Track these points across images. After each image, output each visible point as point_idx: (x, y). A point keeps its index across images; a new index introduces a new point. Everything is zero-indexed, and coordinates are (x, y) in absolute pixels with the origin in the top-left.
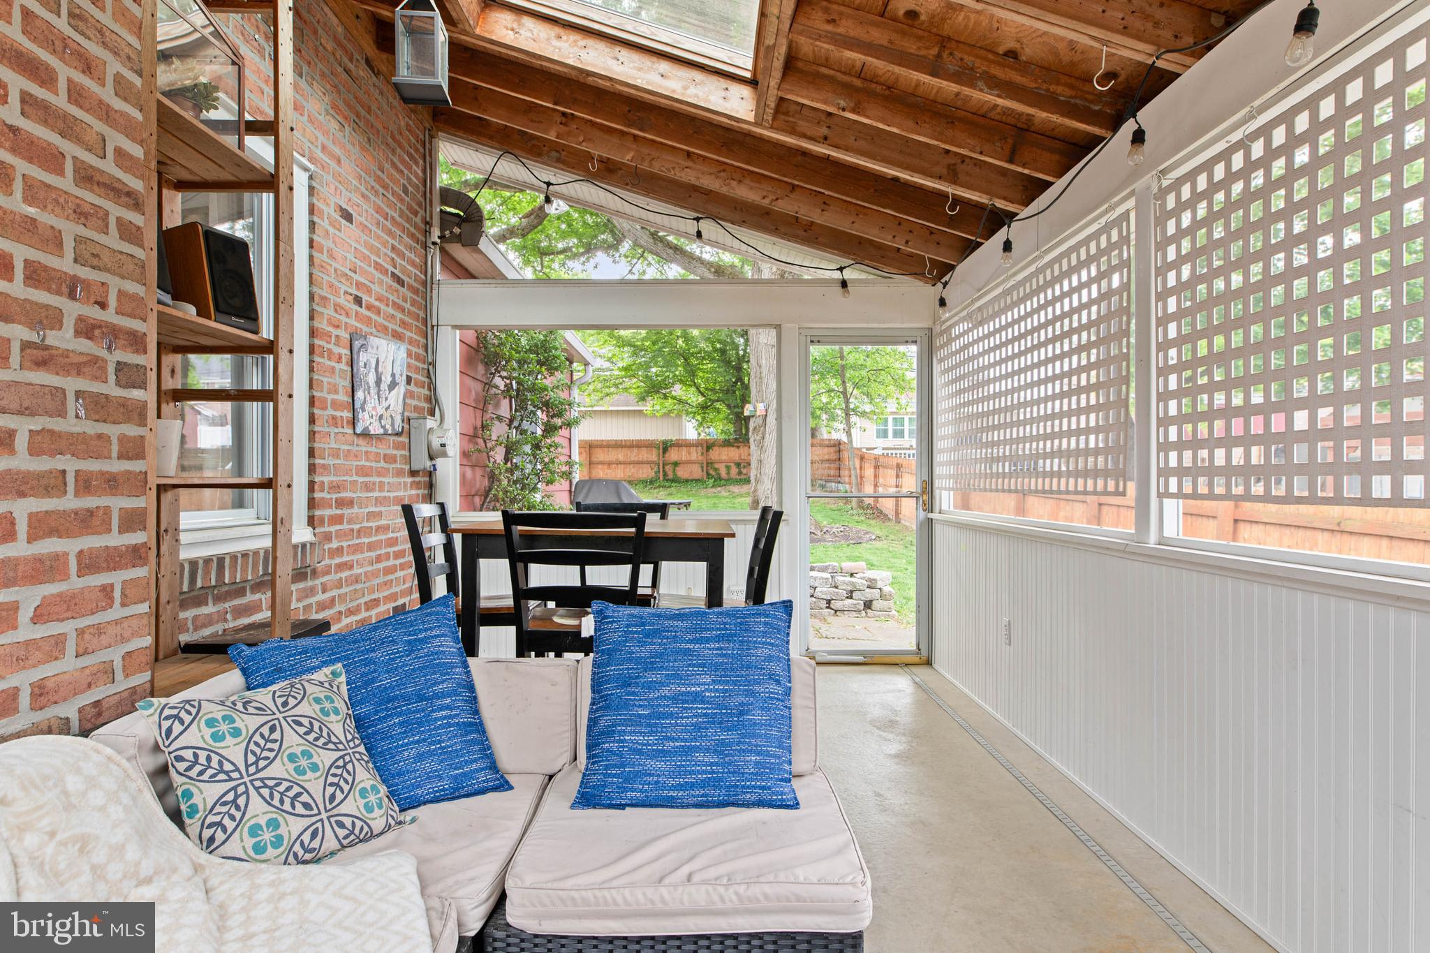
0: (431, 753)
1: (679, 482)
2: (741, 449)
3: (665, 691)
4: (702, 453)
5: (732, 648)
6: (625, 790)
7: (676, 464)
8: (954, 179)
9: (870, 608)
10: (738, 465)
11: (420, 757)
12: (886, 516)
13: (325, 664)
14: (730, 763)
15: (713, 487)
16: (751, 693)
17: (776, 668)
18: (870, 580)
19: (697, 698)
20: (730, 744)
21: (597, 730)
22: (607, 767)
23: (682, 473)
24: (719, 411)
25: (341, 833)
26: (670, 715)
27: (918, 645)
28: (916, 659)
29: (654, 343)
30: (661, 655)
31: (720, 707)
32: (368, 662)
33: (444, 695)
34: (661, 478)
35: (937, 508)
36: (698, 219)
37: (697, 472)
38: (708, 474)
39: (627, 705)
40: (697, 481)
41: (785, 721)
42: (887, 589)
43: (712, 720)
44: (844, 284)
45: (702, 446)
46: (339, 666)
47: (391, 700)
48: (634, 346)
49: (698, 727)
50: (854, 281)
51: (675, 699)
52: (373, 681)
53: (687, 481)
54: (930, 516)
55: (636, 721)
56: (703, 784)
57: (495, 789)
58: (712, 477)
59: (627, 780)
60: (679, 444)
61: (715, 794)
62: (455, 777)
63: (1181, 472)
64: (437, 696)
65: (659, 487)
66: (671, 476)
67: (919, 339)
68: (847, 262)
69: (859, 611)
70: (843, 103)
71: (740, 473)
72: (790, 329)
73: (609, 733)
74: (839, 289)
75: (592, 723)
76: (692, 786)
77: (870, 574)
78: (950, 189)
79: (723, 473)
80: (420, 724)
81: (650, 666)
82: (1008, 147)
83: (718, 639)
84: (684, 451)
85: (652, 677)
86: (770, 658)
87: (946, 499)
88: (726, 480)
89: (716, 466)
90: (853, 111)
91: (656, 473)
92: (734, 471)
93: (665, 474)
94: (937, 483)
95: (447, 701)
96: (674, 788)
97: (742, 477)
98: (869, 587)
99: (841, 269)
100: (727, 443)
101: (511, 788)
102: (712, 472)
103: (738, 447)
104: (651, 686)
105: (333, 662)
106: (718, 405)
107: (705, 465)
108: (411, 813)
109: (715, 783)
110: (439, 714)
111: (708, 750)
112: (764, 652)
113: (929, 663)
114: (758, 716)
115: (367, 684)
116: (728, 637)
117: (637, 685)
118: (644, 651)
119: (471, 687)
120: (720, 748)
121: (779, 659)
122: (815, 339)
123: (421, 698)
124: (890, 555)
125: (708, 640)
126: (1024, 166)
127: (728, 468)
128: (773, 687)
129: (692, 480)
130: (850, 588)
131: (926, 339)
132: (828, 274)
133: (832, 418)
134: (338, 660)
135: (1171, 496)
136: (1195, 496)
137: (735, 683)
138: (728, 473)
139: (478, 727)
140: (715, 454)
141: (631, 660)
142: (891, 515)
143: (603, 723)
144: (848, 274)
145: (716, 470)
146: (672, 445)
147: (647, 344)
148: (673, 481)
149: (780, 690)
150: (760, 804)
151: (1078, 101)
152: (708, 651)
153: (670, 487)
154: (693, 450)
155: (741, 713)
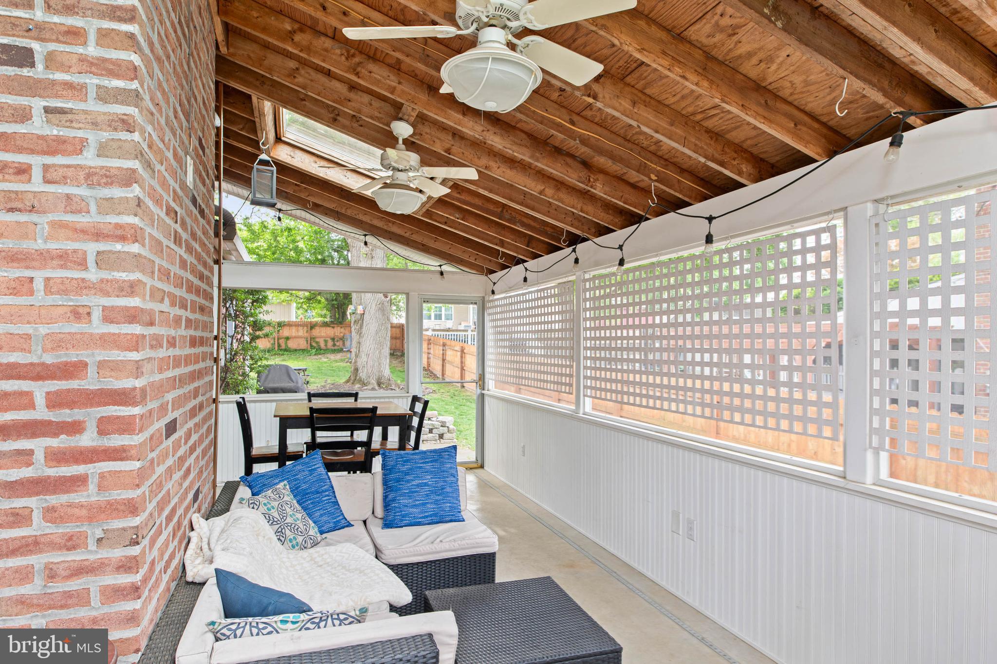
0: (325, 514)
1: (290, 351)
2: (336, 329)
3: (414, 483)
4: (307, 331)
5: (437, 465)
6: (403, 520)
7: (287, 338)
8: (502, 247)
9: (442, 438)
10: (333, 339)
11: (321, 515)
12: (435, 375)
13: (280, 481)
14: (440, 507)
15: (315, 354)
16: (445, 481)
17: (453, 471)
18: (442, 422)
19: (426, 484)
20: (440, 500)
21: (387, 500)
22: (395, 513)
23: (292, 344)
24: (319, 302)
25: (312, 541)
26: (416, 492)
27: (477, 458)
28: (475, 465)
29: (274, 253)
30: (410, 469)
31: (434, 487)
32: (296, 480)
33: (326, 491)
34: (276, 349)
35: (486, 388)
36: (365, 235)
37: (303, 344)
38: (311, 346)
39: (400, 489)
40: (303, 350)
41: (457, 490)
42: (451, 427)
43: (432, 492)
44: (442, 273)
45: (307, 327)
46: (286, 482)
47: (307, 494)
48: (258, 255)
49: (427, 495)
50: (447, 272)
51: (418, 485)
52: (299, 487)
53: (296, 350)
54: (483, 392)
55: (404, 495)
56: (431, 516)
57: (347, 526)
58: (314, 348)
59: (403, 517)
60: (289, 325)
61: (435, 519)
62: (334, 522)
63: (591, 388)
64: (323, 491)
65: (275, 354)
66: (283, 347)
67: (478, 302)
68: (444, 262)
69: (436, 440)
70: (457, 216)
71: (334, 345)
72: (414, 295)
73: (394, 500)
74: (439, 275)
75: (385, 497)
76: (427, 517)
77: (441, 418)
78: (501, 249)
79: (322, 345)
80: (319, 503)
81: (407, 474)
82: (526, 242)
83: (432, 462)
84: (294, 329)
85: (408, 478)
86: (451, 468)
87: (490, 384)
88: (324, 350)
89: (317, 340)
90: (462, 220)
91: (272, 344)
92: (330, 343)
93: (279, 346)
94: (487, 376)
95: (327, 493)
96: (421, 518)
97: (336, 348)
98: (442, 426)
99: (440, 266)
100: (325, 325)
101: (353, 525)
102: (314, 344)
103: (333, 327)
104: (408, 481)
105: (283, 480)
106: (319, 298)
107: (309, 339)
108: (324, 535)
109: (435, 515)
110: (325, 499)
111: (432, 503)
112: (448, 466)
113: (482, 467)
114: (448, 489)
115: (297, 488)
116: (435, 461)
117: (403, 481)
118: (405, 468)
119: (332, 487)
120: (436, 502)
121: (454, 468)
122: (426, 300)
123: (318, 493)
124: (444, 403)
125: (428, 462)
126: (533, 248)
127: (326, 341)
128: (453, 479)
129: (300, 350)
130: (431, 427)
131: (481, 302)
132: (433, 268)
133: (399, 309)
134: (285, 480)
135: (588, 396)
136: (596, 398)
137: (439, 478)
138: (326, 345)
139: (336, 503)
140: (317, 332)
141: (399, 472)
142: (439, 374)
143: (391, 497)
144: (445, 268)
145: (317, 343)
146: (284, 325)
147: (269, 253)
148: (286, 350)
149: (454, 479)
150: (451, 521)
151: (555, 234)
152: (428, 467)
153: (283, 355)
154: (300, 328)
155: (443, 489)
